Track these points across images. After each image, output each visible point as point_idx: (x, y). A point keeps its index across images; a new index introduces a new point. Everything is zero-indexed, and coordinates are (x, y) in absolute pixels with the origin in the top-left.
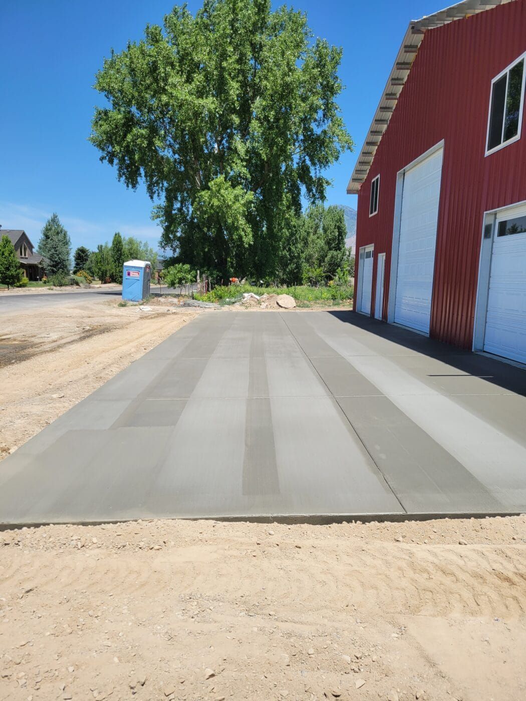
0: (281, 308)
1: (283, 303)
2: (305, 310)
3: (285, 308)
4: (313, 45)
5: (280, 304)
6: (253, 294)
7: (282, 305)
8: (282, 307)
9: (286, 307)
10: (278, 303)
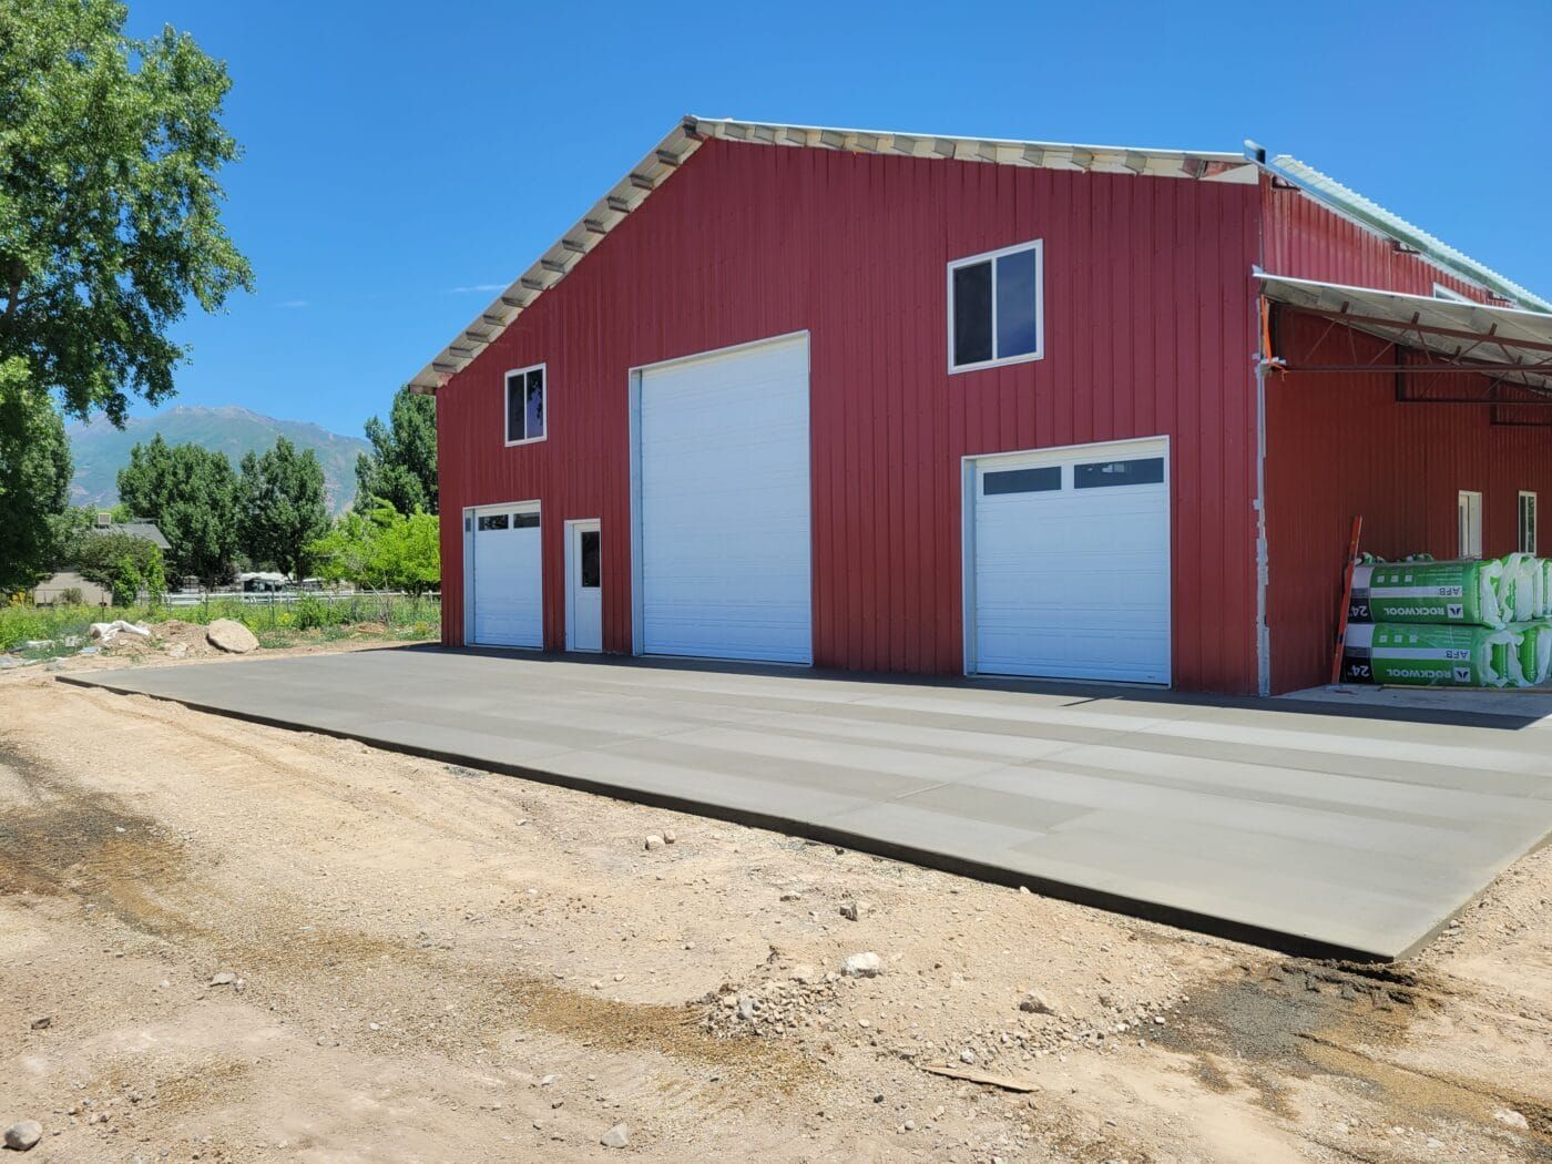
0: (226, 654)
1: (227, 640)
2: (281, 655)
3: (236, 652)
4: (157, 37)
5: (221, 644)
6: (125, 624)
7: (226, 646)
8: (226, 651)
9: (238, 649)
10: (212, 642)
